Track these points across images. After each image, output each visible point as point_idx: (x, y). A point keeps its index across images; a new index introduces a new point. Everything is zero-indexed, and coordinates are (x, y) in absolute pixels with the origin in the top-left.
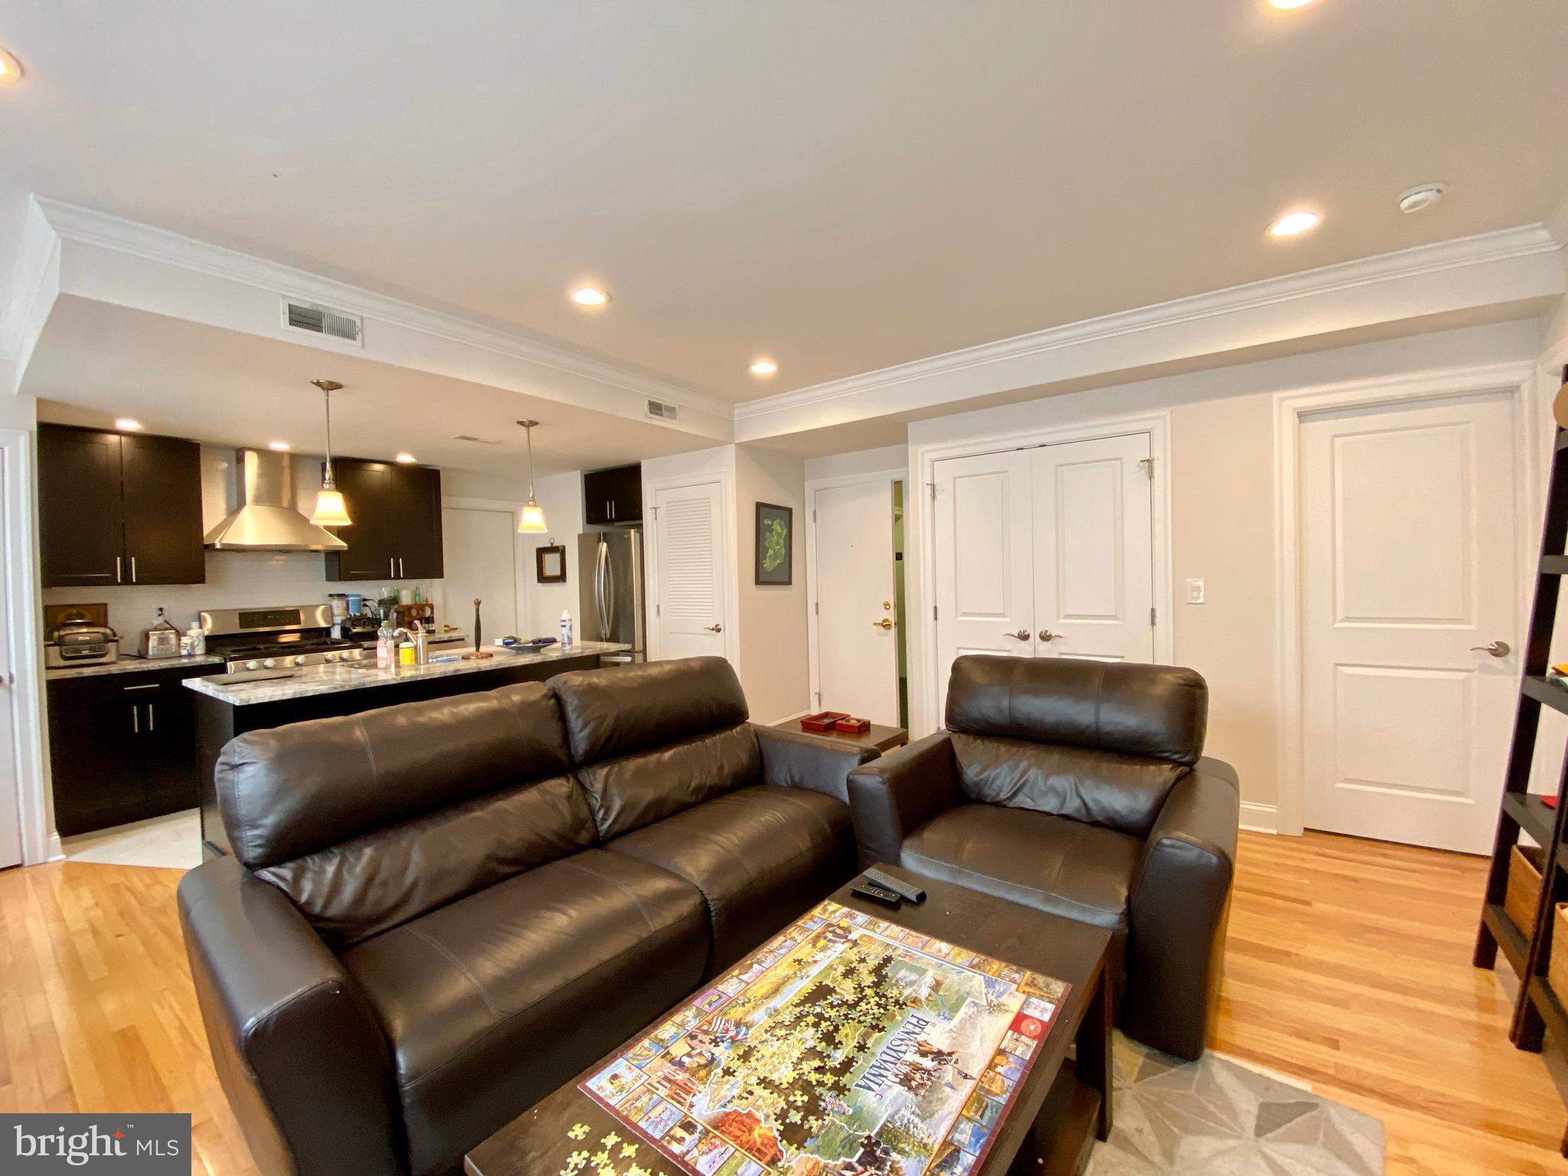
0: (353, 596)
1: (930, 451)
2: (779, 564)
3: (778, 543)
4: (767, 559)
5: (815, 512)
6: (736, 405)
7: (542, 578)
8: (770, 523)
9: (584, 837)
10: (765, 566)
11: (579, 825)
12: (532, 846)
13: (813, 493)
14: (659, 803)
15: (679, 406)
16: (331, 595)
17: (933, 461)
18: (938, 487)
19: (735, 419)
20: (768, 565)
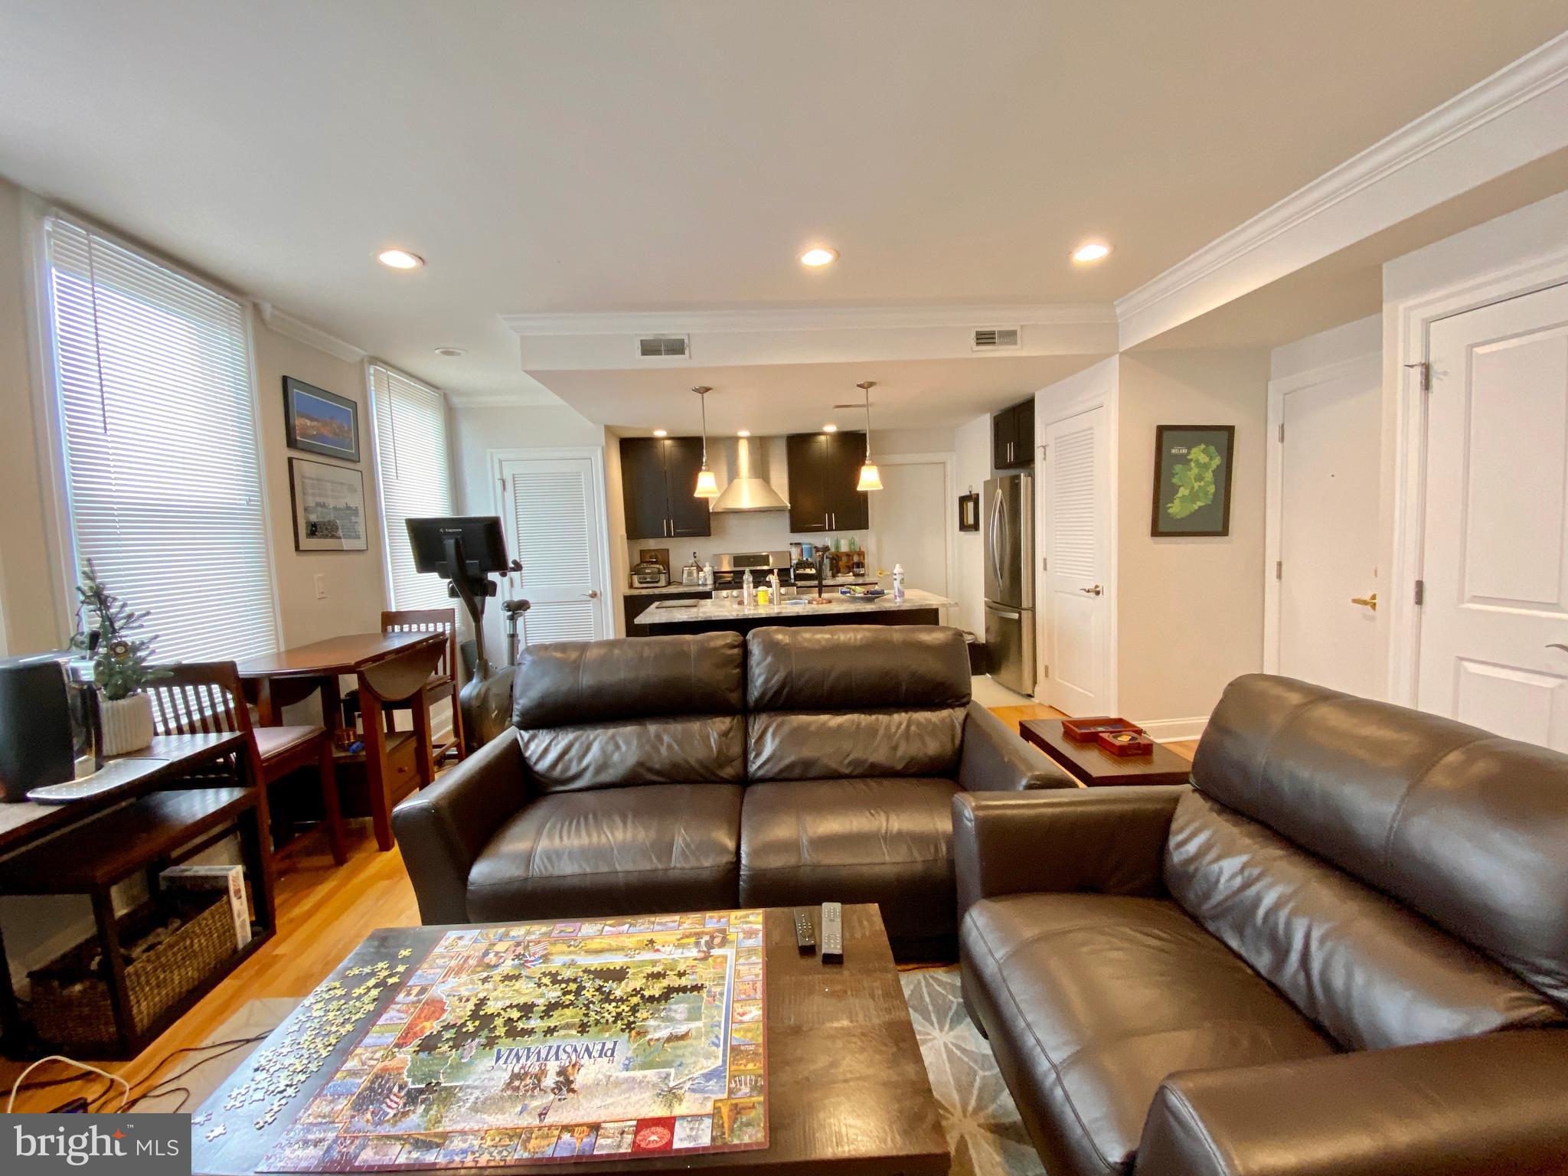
0: (806, 544)
1: (1417, 307)
2: (1200, 508)
3: (1199, 478)
4: (1177, 502)
5: (1282, 427)
6: (1115, 303)
7: (963, 527)
8: (1184, 451)
9: (728, 772)
10: (1170, 511)
11: (723, 760)
12: (675, 766)
13: (1281, 397)
14: (807, 764)
15: (1022, 327)
16: (791, 544)
17: (1427, 322)
18: (1436, 368)
19: (1120, 321)
20: (1176, 508)
